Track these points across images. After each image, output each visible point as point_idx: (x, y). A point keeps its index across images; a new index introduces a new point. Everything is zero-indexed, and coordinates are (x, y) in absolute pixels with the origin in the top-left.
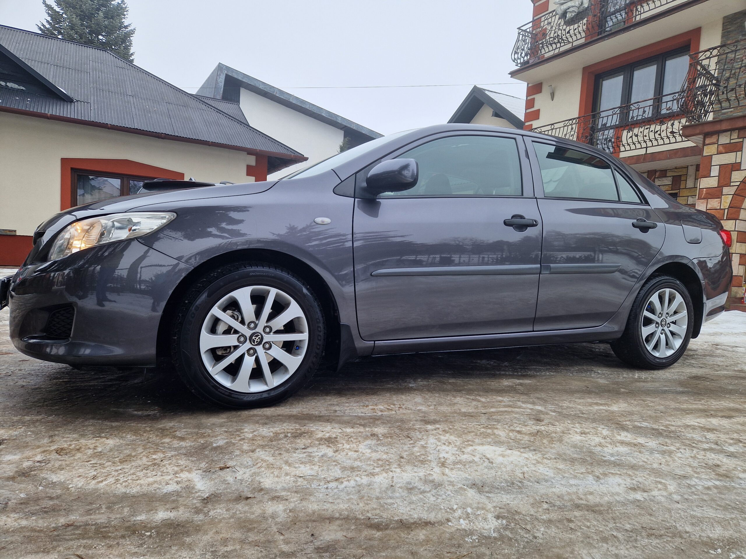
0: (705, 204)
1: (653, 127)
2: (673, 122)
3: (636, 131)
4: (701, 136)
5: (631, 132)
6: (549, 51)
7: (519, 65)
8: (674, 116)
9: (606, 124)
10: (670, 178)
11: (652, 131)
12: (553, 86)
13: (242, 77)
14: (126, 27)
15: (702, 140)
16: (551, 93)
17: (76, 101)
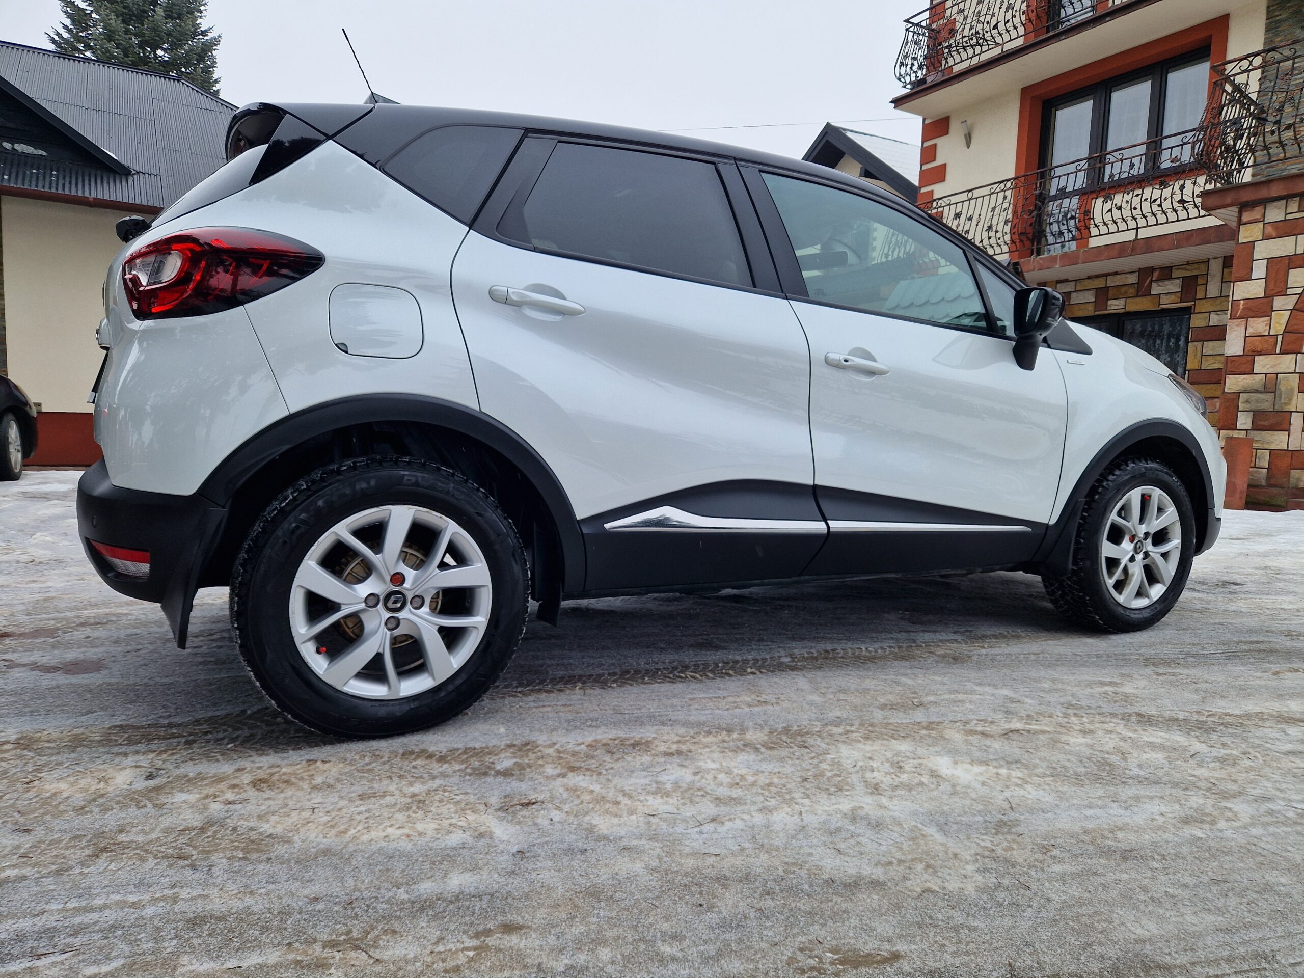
0: (1244, 328)
1: (1147, 192)
2: (1181, 182)
3: (1118, 199)
4: (1235, 209)
5: (1110, 203)
6: (962, 61)
7: (909, 86)
8: (1184, 172)
9: (1064, 189)
10: (1179, 282)
11: (1146, 200)
12: (969, 122)
14: (204, 33)
15: (1236, 214)
16: (965, 135)
17: (134, 172)
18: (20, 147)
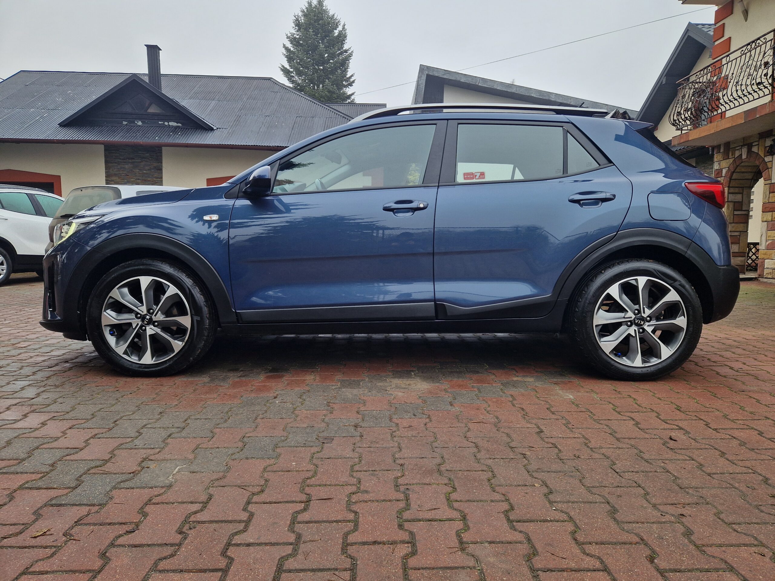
13: (444, 74)
16: (743, 12)
17: (216, 128)
18: (171, 124)
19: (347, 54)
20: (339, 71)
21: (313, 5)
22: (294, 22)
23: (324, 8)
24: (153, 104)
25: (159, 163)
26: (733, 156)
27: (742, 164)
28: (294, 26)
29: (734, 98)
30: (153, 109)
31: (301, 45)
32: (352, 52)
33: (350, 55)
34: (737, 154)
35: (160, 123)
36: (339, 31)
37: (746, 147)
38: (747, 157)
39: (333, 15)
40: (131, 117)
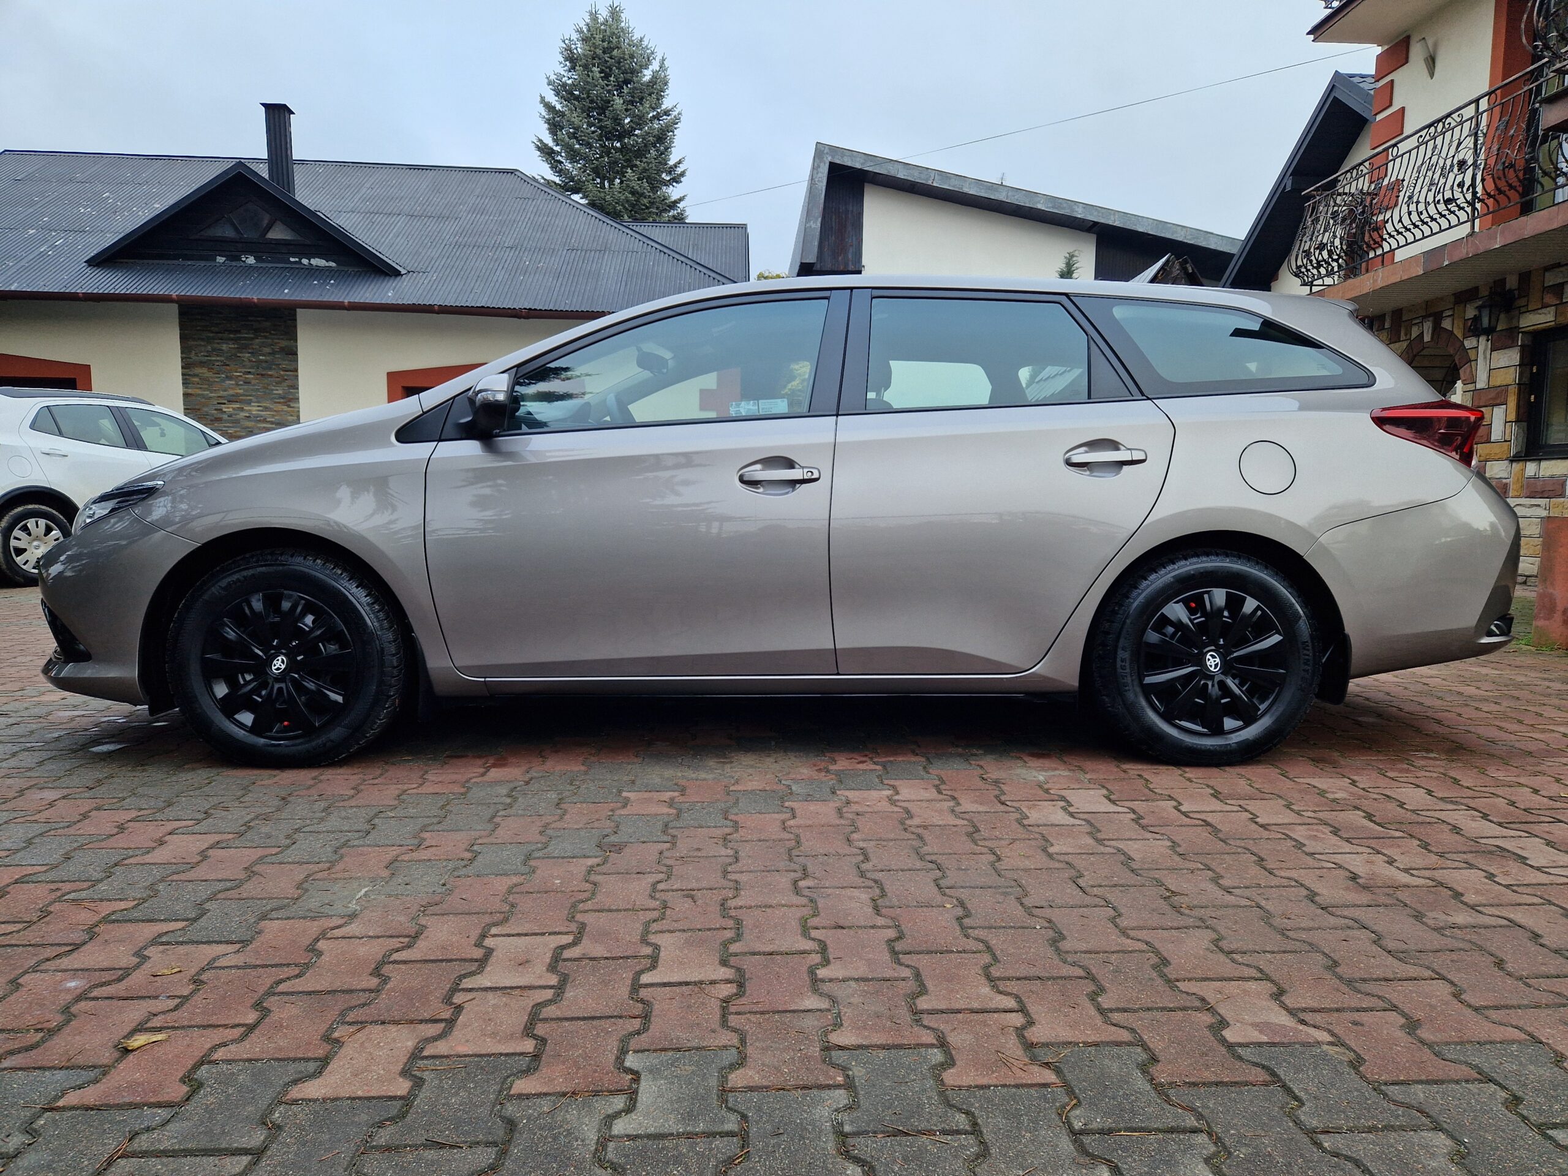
12: (1430, 43)
13: (862, 161)
14: (667, 113)
16: (1426, 60)
17: (405, 272)
18: (316, 262)
19: (669, 118)
20: (653, 152)
21: (600, 20)
22: (562, 53)
23: (623, 24)
24: (278, 222)
25: (290, 340)
26: (1408, 337)
27: (1425, 352)
28: (562, 60)
29: (1405, 228)
30: (278, 233)
31: (577, 98)
32: (679, 114)
33: (676, 121)
34: (1415, 332)
35: (292, 259)
36: (653, 71)
37: (1431, 319)
38: (1432, 338)
39: (641, 40)
40: (234, 249)
